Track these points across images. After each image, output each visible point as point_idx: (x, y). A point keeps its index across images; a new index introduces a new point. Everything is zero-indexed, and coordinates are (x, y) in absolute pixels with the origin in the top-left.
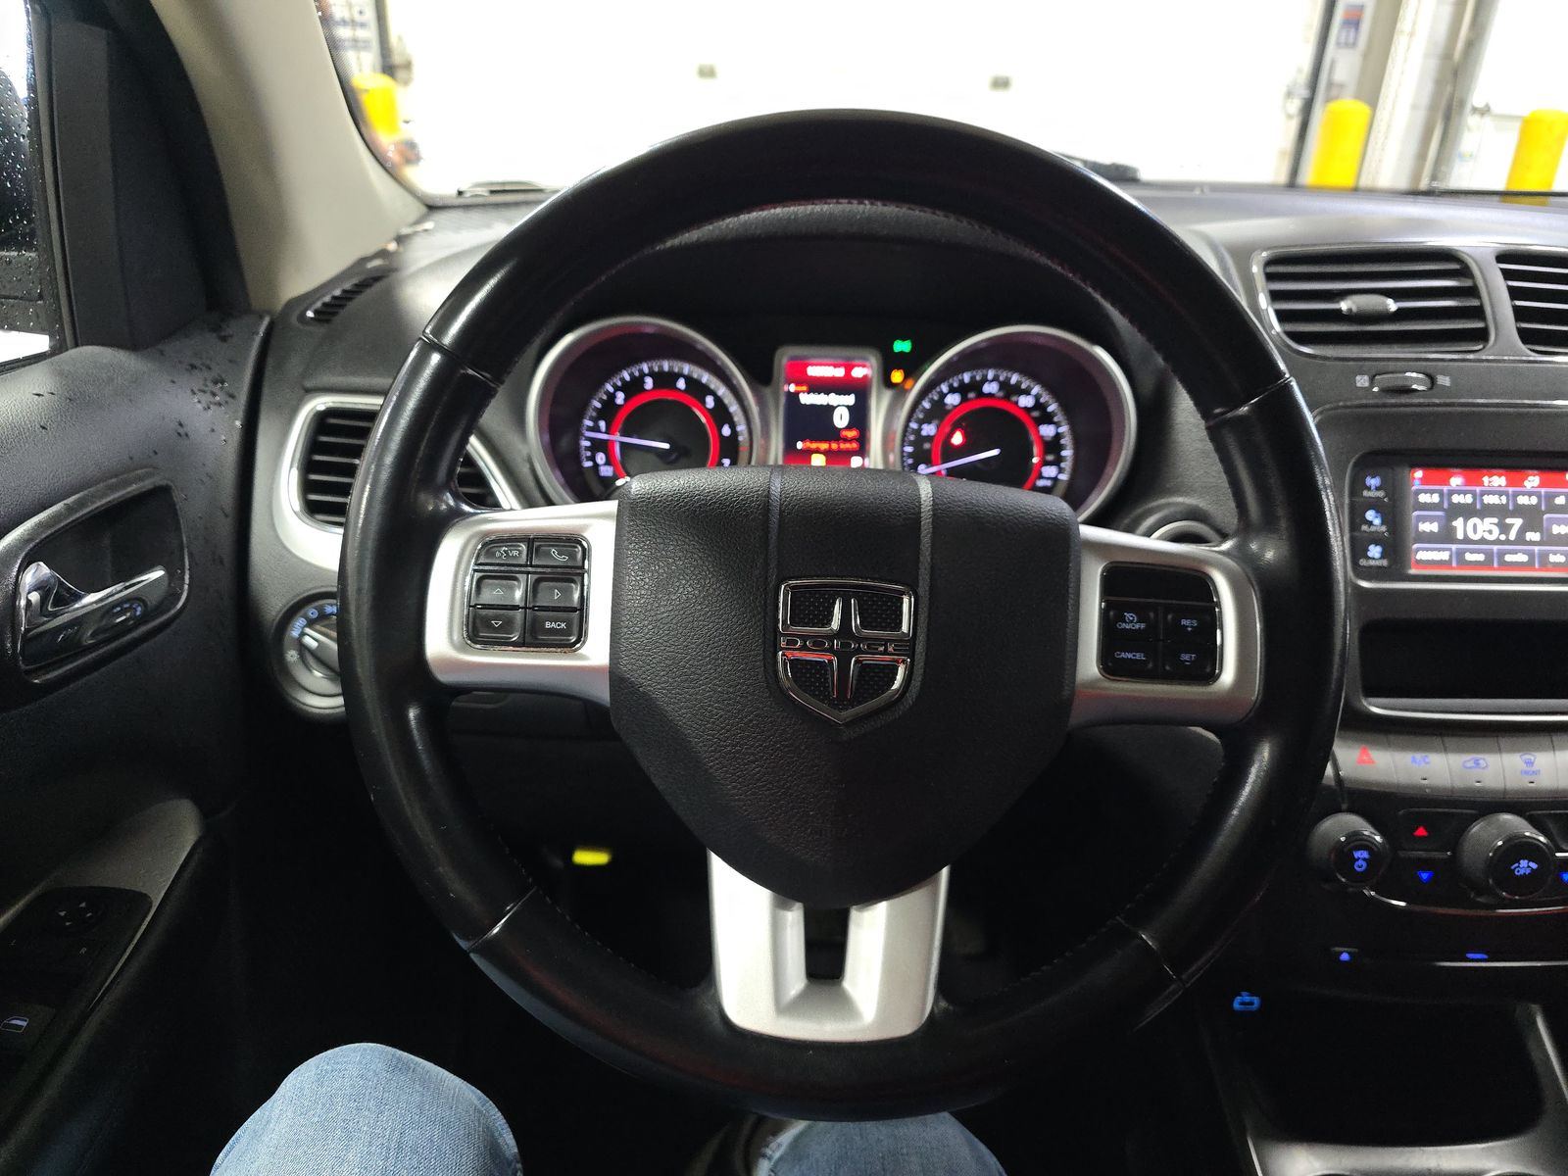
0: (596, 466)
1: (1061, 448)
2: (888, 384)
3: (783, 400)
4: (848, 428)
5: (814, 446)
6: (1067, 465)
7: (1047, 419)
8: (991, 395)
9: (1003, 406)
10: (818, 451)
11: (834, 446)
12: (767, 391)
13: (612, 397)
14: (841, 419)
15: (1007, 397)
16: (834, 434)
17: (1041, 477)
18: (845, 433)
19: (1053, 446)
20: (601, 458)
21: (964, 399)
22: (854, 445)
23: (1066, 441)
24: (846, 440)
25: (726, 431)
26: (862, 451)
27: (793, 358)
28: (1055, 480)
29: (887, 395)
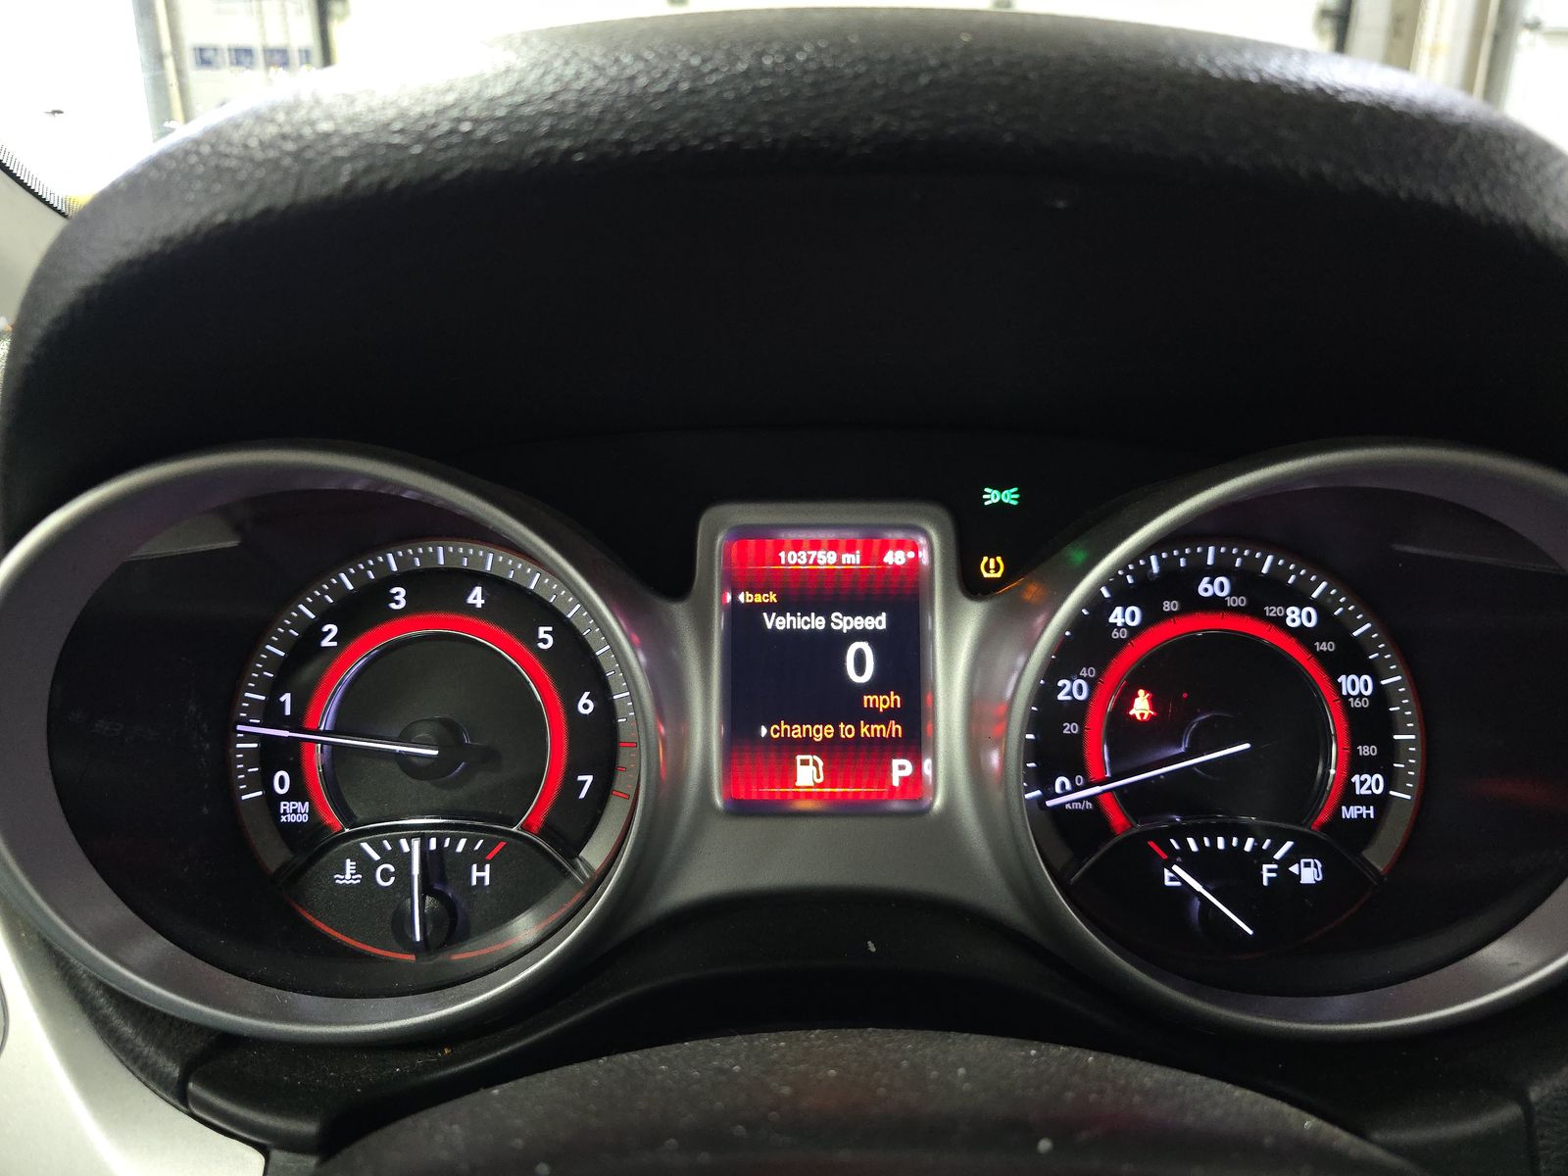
0: (272, 800)
1: (1390, 724)
2: (973, 587)
3: (719, 623)
4: (877, 686)
5: (797, 732)
6: (1409, 766)
7: (1353, 658)
8: (1216, 603)
9: (1248, 626)
10: (807, 745)
11: (847, 731)
12: (680, 613)
13: (314, 632)
14: (860, 665)
15: (1254, 610)
16: (846, 703)
17: (1350, 797)
18: (869, 700)
19: (1373, 721)
20: (281, 781)
21: (1152, 616)
22: (896, 728)
23: (1403, 707)
24: (873, 716)
25: (585, 705)
26: (914, 741)
27: (742, 534)
28: (1380, 802)
29: (973, 616)
